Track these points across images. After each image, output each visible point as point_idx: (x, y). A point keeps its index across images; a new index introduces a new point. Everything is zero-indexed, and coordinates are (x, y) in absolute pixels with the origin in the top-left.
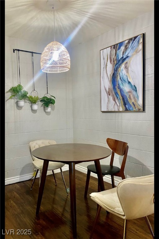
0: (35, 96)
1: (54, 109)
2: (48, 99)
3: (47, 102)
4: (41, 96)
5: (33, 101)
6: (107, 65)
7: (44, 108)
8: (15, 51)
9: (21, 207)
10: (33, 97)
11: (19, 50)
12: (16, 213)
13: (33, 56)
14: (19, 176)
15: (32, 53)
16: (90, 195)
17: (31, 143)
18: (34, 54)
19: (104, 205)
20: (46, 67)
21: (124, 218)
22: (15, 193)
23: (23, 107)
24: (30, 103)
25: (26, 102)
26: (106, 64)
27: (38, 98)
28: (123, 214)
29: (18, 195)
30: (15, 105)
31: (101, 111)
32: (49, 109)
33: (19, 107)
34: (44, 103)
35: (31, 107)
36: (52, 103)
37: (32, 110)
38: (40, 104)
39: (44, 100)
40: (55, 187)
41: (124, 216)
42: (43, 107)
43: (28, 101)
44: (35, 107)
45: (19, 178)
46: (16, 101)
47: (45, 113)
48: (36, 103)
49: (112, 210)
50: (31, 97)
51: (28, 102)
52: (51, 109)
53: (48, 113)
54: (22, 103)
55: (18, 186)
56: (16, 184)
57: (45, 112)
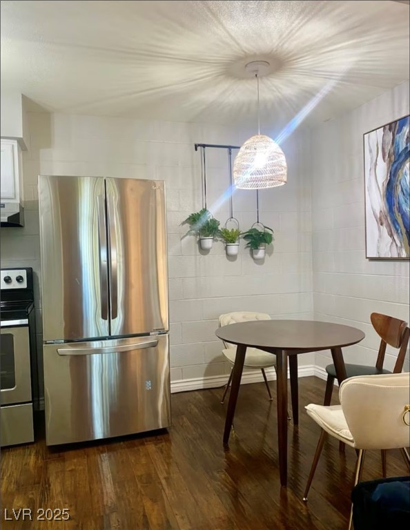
0: (233, 229)
1: (272, 253)
2: (259, 234)
3: (258, 239)
4: (245, 229)
5: (229, 238)
6: (376, 164)
7: (251, 251)
8: (199, 148)
9: (199, 430)
10: (230, 231)
11: (204, 146)
12: (190, 437)
13: (230, 153)
14: (202, 378)
15: (230, 147)
16: (306, 407)
17: (221, 316)
18: (232, 150)
19: (326, 424)
20: (242, 181)
21: (353, 445)
22: (193, 406)
23: (211, 250)
24: (224, 243)
25: (217, 241)
26: (374, 161)
27: (238, 233)
28: (352, 439)
29: (197, 411)
30: (197, 246)
31: (367, 258)
32: (260, 253)
33: (203, 250)
34: (250, 241)
35: (226, 249)
36: (266, 241)
37: (227, 254)
38: (244, 242)
39: (252, 235)
40: (268, 404)
41: (352, 441)
42: (249, 248)
43: (220, 239)
44: (233, 249)
45: (202, 382)
46: (198, 239)
47: (252, 260)
48: (234, 243)
49: (337, 432)
50: (226, 231)
51: (221, 241)
52: (265, 253)
53: (259, 262)
54: (208, 242)
55: (199, 396)
56: (196, 393)
57: (254, 259)
